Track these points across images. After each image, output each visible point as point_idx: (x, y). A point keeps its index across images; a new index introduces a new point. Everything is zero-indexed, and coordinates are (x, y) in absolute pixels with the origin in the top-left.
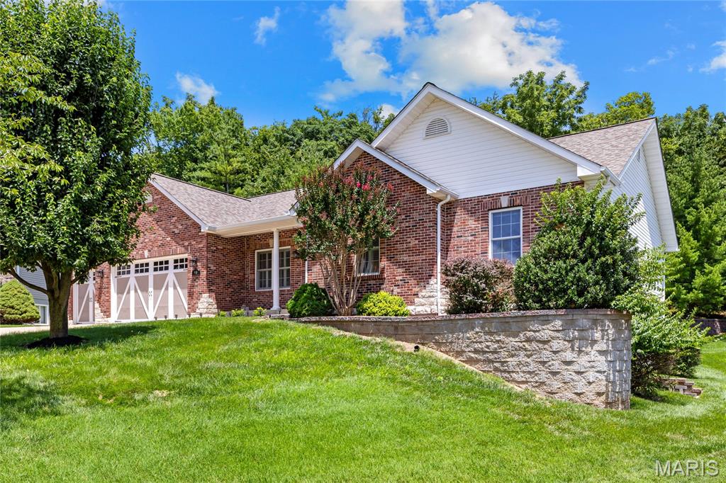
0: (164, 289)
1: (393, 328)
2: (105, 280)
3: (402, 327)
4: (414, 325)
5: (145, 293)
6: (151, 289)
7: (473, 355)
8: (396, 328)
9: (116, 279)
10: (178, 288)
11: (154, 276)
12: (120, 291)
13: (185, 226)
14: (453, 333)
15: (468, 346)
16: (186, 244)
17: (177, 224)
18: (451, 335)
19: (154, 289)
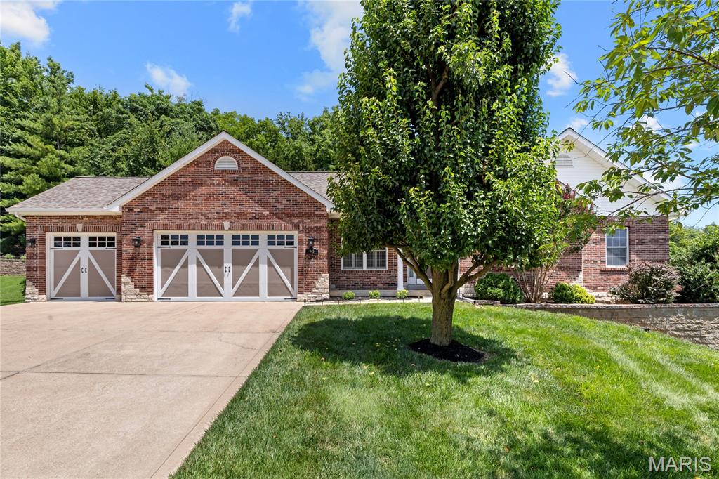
0: (250, 265)
1: (610, 314)
2: (143, 250)
3: (617, 313)
4: (625, 311)
5: (217, 269)
6: (228, 265)
7: (676, 333)
8: (612, 314)
9: (159, 249)
10: (276, 266)
11: (233, 250)
12: (167, 264)
13: (292, 202)
14: (657, 317)
15: (671, 326)
16: (296, 221)
17: (280, 199)
18: (655, 319)
19: (233, 264)
